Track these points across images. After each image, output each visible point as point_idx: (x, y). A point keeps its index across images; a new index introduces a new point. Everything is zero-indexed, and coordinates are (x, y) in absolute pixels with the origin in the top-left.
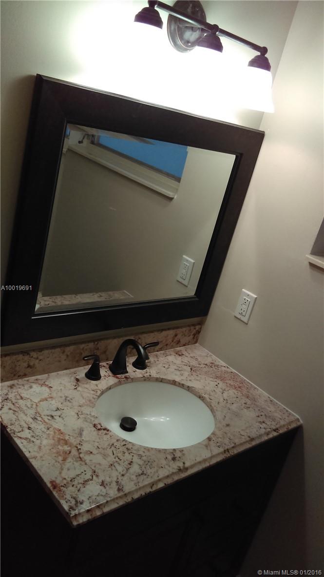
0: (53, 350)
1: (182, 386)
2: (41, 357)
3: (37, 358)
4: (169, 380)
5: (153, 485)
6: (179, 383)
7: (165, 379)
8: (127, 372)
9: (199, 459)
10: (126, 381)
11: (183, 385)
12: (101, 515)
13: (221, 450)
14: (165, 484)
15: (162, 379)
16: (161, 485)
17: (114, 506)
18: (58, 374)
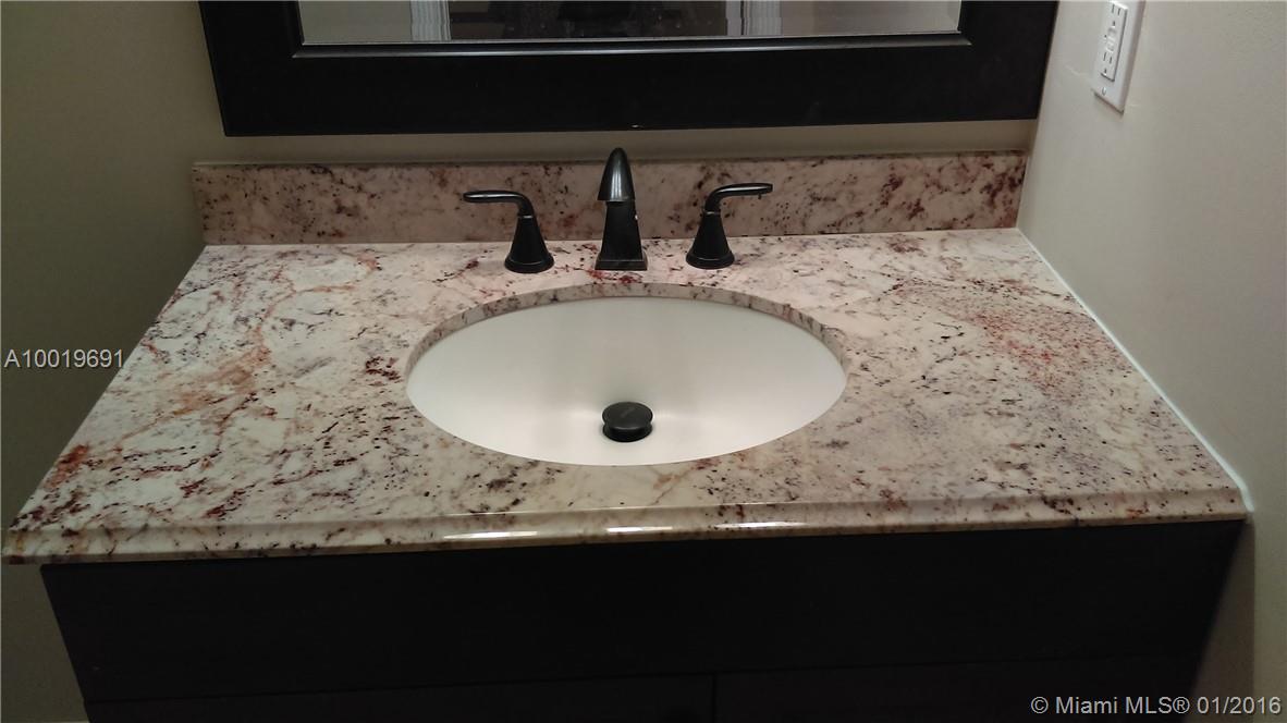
0: (406, 173)
1: (806, 323)
2: (371, 187)
3: (360, 189)
4: (773, 304)
5: (342, 530)
6: (801, 315)
7: (761, 300)
8: (643, 267)
9: (583, 505)
10: (623, 289)
11: (810, 321)
12: (101, 556)
13: (714, 501)
14: (388, 541)
15: (752, 298)
16: (372, 539)
17: (159, 546)
18: (439, 247)
